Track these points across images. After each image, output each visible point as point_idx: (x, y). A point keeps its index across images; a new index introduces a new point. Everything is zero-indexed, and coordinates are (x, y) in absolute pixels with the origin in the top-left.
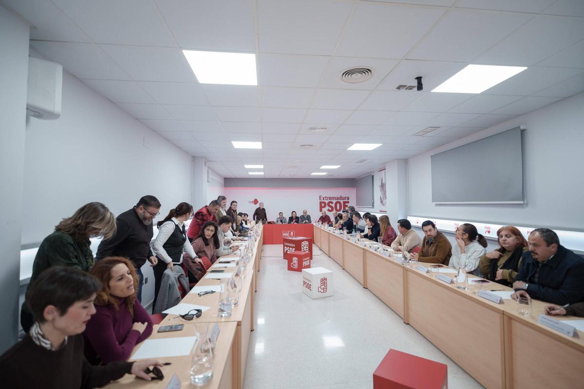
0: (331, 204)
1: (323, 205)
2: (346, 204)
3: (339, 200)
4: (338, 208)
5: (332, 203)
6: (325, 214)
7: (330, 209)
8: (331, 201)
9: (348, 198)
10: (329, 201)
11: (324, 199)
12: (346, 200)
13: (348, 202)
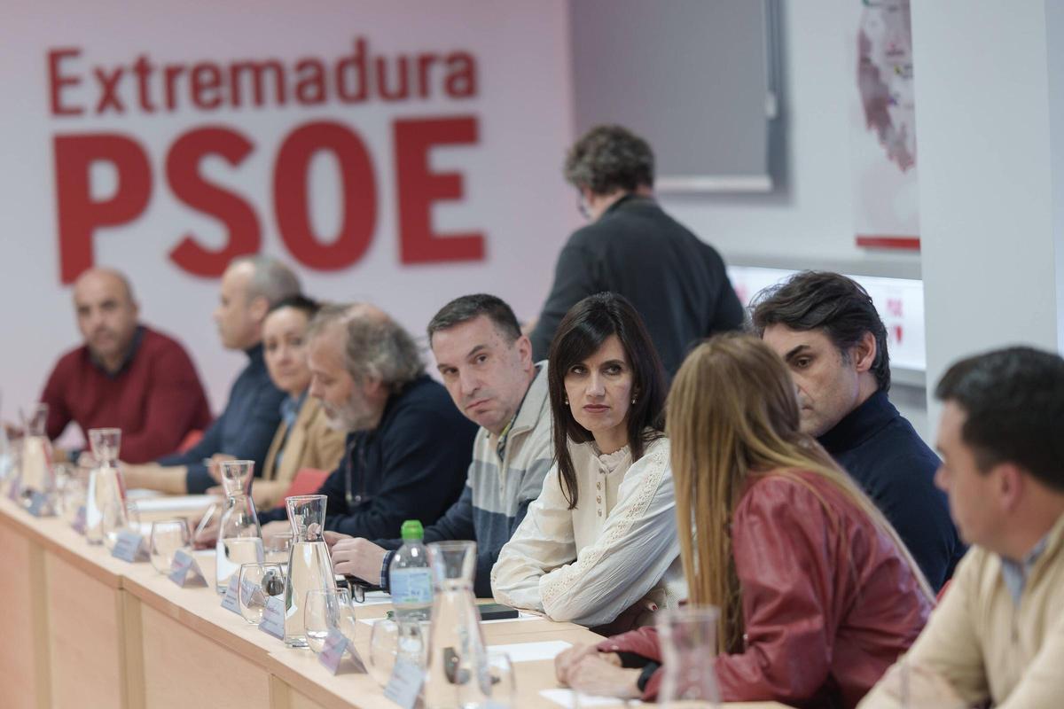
0: (214, 170)
1: (104, 181)
2: (443, 159)
3: (334, 111)
4: (326, 218)
5: (235, 147)
6: (115, 321)
7: (212, 234)
8: (225, 117)
9: (464, 75)
10: (188, 117)
11: (109, 99)
12: (438, 105)
13: (463, 131)
